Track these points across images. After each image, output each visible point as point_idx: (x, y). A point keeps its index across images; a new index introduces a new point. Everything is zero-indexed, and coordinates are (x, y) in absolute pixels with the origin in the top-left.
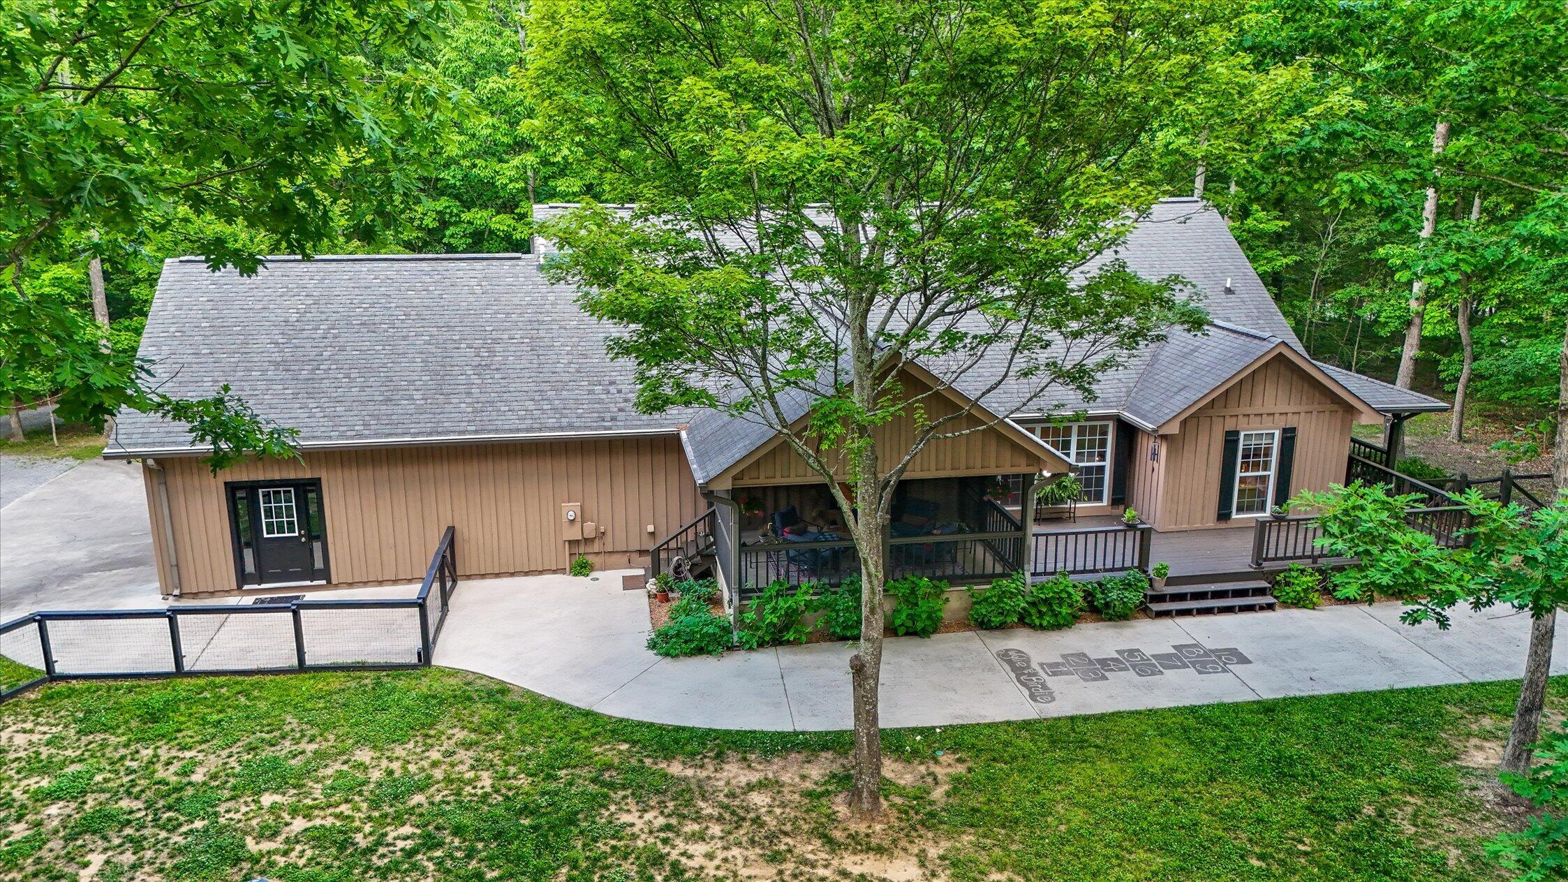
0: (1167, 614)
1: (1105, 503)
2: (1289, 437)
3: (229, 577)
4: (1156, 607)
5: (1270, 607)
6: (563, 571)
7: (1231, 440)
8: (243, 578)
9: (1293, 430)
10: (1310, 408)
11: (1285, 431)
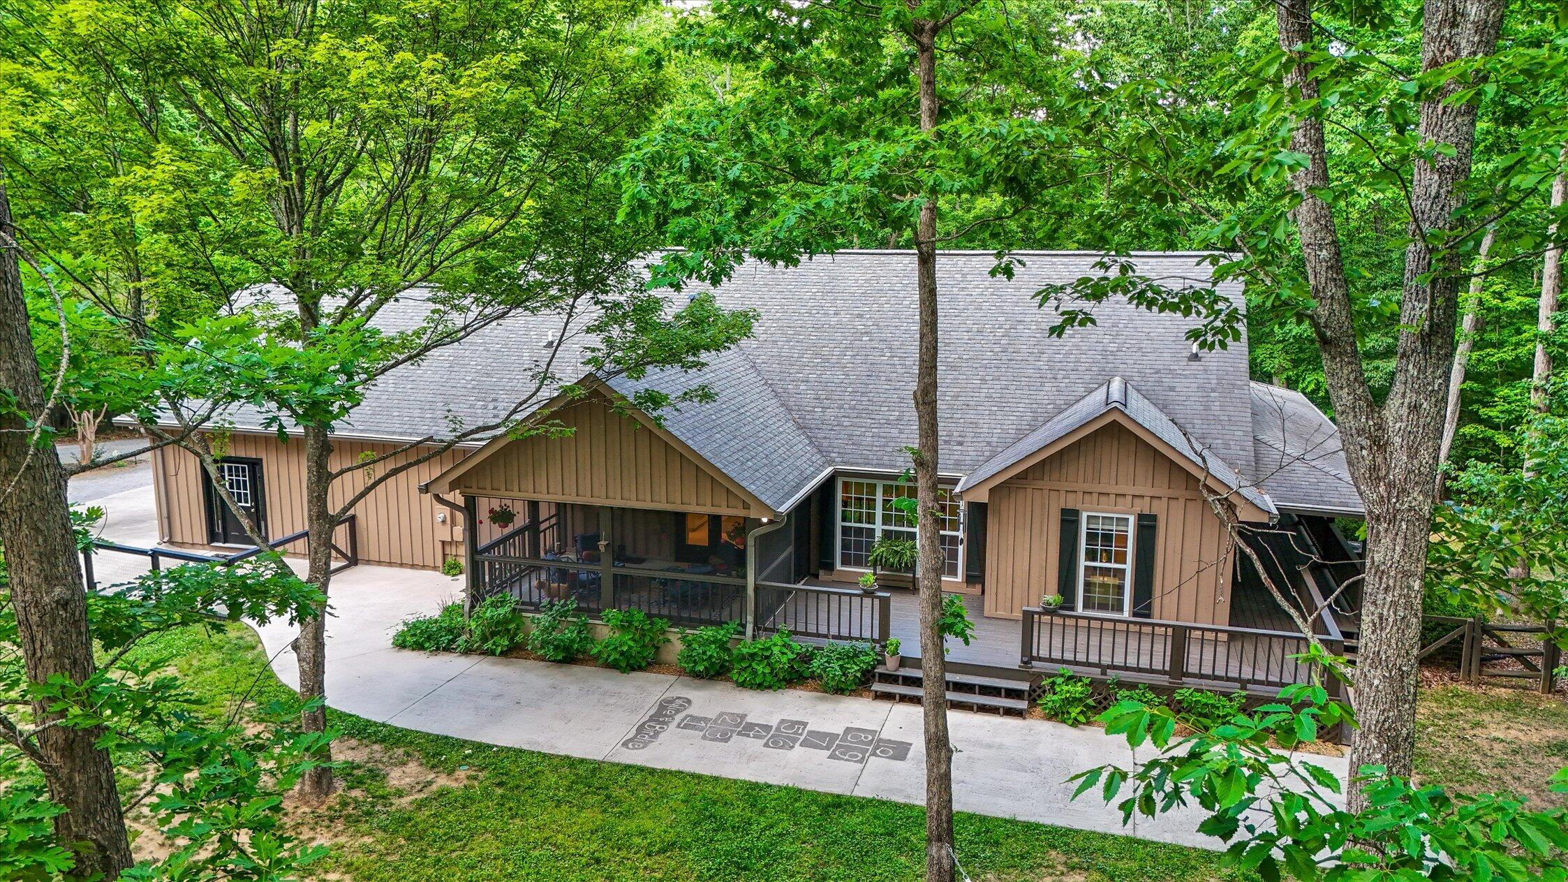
0: (888, 697)
1: (960, 578)
2: (1147, 526)
3: (201, 534)
4: (877, 687)
5: (1018, 713)
6: (435, 568)
7: (1069, 520)
8: (212, 537)
9: (1153, 518)
10: (1172, 493)
11: (1141, 517)
